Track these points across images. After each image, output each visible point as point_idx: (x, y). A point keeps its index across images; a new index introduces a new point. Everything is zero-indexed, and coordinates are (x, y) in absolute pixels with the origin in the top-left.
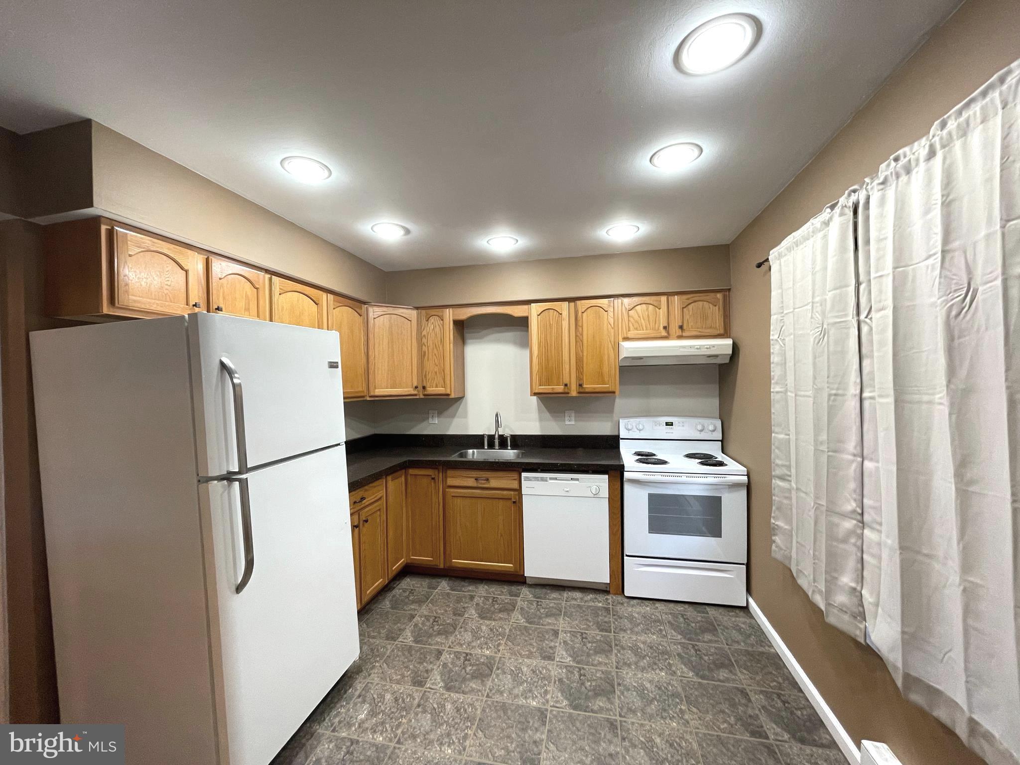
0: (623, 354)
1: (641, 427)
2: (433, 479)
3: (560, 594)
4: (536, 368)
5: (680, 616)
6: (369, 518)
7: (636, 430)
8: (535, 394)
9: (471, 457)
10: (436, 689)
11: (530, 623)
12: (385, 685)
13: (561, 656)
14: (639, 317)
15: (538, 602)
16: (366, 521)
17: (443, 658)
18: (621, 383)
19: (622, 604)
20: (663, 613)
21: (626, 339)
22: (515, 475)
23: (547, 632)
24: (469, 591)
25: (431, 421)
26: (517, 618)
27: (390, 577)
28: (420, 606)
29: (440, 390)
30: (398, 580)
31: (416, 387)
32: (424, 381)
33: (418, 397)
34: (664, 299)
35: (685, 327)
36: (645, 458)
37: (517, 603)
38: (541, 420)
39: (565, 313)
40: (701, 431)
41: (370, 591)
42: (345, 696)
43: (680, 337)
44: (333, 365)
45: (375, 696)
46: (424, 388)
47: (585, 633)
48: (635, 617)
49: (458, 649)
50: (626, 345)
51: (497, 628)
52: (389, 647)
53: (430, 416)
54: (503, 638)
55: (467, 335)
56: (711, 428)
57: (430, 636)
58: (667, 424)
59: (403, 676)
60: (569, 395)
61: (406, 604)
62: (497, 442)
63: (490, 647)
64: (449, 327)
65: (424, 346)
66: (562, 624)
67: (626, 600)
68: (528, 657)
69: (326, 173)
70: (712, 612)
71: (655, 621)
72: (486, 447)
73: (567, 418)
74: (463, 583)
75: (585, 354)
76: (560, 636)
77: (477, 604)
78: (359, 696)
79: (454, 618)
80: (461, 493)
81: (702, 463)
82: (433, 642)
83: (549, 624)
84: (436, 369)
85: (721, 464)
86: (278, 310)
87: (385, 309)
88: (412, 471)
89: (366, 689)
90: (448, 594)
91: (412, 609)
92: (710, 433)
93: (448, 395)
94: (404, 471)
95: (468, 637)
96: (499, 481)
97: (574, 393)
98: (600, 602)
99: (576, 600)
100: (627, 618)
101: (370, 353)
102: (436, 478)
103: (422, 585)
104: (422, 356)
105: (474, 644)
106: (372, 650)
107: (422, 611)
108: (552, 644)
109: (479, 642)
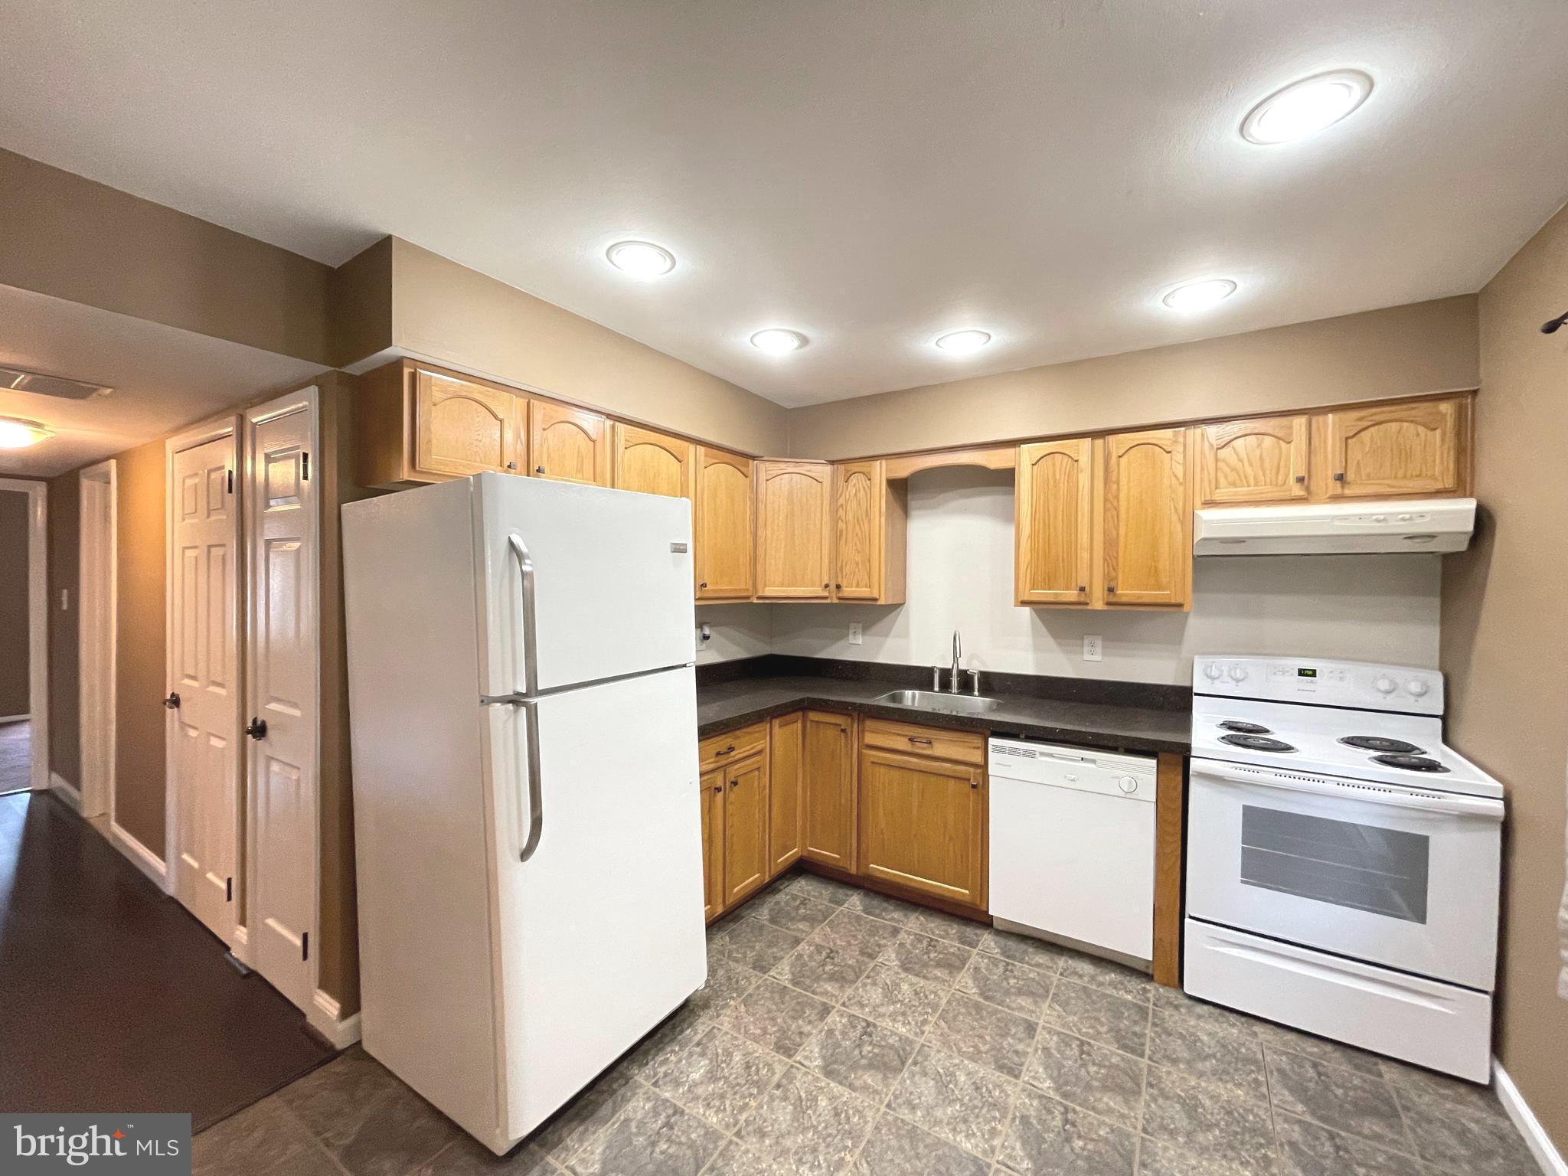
0: (1201, 533)
1: (1239, 674)
2: (843, 731)
3: (1052, 960)
4: (1025, 558)
5: (1308, 1066)
6: (740, 780)
7: (1229, 680)
8: (1024, 603)
9: (910, 703)
10: (808, 1068)
11: (987, 998)
12: (736, 1038)
13: (1032, 1074)
14: (1241, 460)
15: (1008, 964)
16: (735, 783)
17: (829, 1019)
18: (1197, 587)
19: (1177, 1007)
20: (1269, 1048)
21: (1210, 504)
22: (978, 741)
23: (1015, 1022)
24: (893, 919)
25: (851, 639)
26: (965, 983)
27: (773, 872)
28: (813, 928)
29: (863, 592)
30: (789, 880)
31: (827, 586)
32: (840, 576)
33: (828, 601)
34: (1299, 422)
35: (1350, 476)
36: (1243, 735)
37: (969, 958)
38: (1037, 648)
39: (1084, 459)
40: (1388, 692)
41: (739, 889)
42: (680, 1037)
43: (1336, 498)
44: (679, 549)
45: (720, 1051)
46: (838, 587)
47: (1089, 1044)
48: (1202, 1042)
49: (856, 1011)
50: (1206, 515)
51: (928, 993)
52: (753, 980)
53: (851, 631)
54: (934, 1011)
55: (912, 504)
56: (1415, 687)
57: (818, 979)
58: (1302, 673)
59: (765, 1032)
60: (1089, 607)
61: (792, 919)
62: (955, 681)
63: (909, 1023)
64: (880, 489)
65: (840, 522)
66: (1046, 1014)
67: (1186, 1001)
68: (972, 1059)
69: (669, 263)
70: (1390, 1073)
71: (1247, 1061)
72: (936, 689)
73: (1086, 649)
74: (885, 905)
75: (1122, 532)
76: (1038, 1037)
77: (902, 945)
78: (698, 1044)
79: (861, 958)
80: (885, 758)
81: (1382, 760)
82: (818, 990)
83: (1021, 1008)
84: (858, 558)
85: (1432, 767)
86: (623, 471)
87: (783, 466)
88: (813, 716)
89: (710, 1035)
90: (858, 918)
91: (798, 930)
92: (1413, 698)
93: (876, 600)
94: (800, 714)
95: (875, 995)
96: (948, 747)
97: (1098, 604)
98: (1130, 991)
99: (1081, 976)
100: (1182, 1036)
101: (759, 533)
102: (849, 731)
103: (821, 894)
104: (837, 536)
105: (882, 1010)
106: (730, 978)
107: (812, 935)
108: (1020, 1047)
109: (891, 1008)
